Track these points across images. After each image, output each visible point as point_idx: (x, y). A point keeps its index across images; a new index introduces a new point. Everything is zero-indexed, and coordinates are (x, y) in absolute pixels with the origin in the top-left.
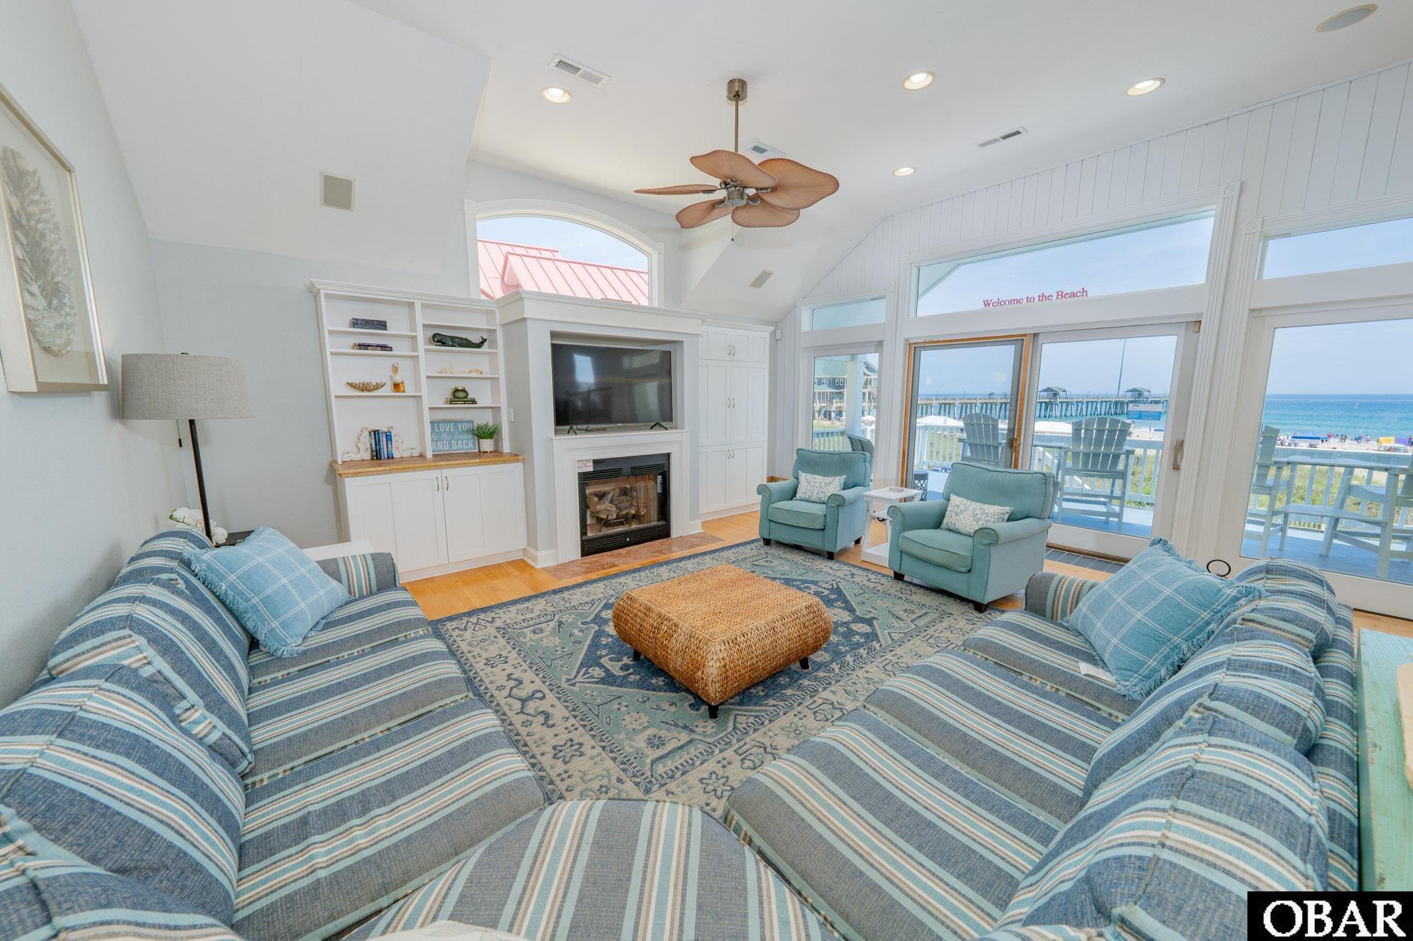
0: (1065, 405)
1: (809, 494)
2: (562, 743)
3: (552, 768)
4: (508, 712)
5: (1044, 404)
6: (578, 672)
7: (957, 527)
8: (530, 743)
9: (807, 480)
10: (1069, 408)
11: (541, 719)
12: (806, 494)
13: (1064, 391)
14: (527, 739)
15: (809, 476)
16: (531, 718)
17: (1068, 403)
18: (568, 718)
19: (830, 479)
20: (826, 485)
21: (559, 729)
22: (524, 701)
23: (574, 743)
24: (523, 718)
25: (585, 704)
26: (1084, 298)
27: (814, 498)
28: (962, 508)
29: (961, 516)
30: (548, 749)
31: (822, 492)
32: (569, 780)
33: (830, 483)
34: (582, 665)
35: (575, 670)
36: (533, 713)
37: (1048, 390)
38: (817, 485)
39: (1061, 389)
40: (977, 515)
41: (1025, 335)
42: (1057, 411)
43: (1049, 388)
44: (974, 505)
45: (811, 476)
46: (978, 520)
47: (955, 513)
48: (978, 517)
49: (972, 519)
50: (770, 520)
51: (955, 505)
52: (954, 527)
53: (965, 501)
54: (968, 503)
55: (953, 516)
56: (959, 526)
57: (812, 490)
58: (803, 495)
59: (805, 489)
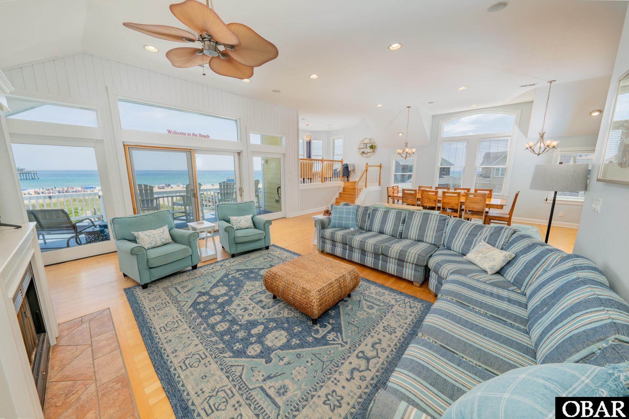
1: (154, 243)
2: (387, 333)
3: (400, 331)
4: (380, 363)
6: (333, 344)
7: (241, 227)
8: (394, 343)
9: (146, 235)
11: (377, 346)
12: (152, 244)
14: (392, 346)
15: (146, 232)
16: (379, 351)
18: (371, 336)
19: (162, 229)
21: (380, 337)
22: (368, 360)
23: (384, 329)
24: (380, 354)
25: (358, 333)
26: (208, 138)
27: (159, 243)
28: (239, 219)
29: (241, 223)
30: (393, 336)
31: (163, 238)
32: (402, 324)
33: (164, 231)
34: (329, 344)
35: (333, 346)
36: (375, 351)
40: (245, 220)
41: (191, 149)
44: (242, 217)
46: (247, 222)
47: (238, 222)
48: (247, 220)
49: (245, 222)
50: (150, 268)
51: (236, 220)
52: (239, 228)
53: (238, 217)
54: (239, 217)
55: (238, 224)
56: (242, 226)
57: (153, 240)
58: (148, 246)
59: (147, 242)
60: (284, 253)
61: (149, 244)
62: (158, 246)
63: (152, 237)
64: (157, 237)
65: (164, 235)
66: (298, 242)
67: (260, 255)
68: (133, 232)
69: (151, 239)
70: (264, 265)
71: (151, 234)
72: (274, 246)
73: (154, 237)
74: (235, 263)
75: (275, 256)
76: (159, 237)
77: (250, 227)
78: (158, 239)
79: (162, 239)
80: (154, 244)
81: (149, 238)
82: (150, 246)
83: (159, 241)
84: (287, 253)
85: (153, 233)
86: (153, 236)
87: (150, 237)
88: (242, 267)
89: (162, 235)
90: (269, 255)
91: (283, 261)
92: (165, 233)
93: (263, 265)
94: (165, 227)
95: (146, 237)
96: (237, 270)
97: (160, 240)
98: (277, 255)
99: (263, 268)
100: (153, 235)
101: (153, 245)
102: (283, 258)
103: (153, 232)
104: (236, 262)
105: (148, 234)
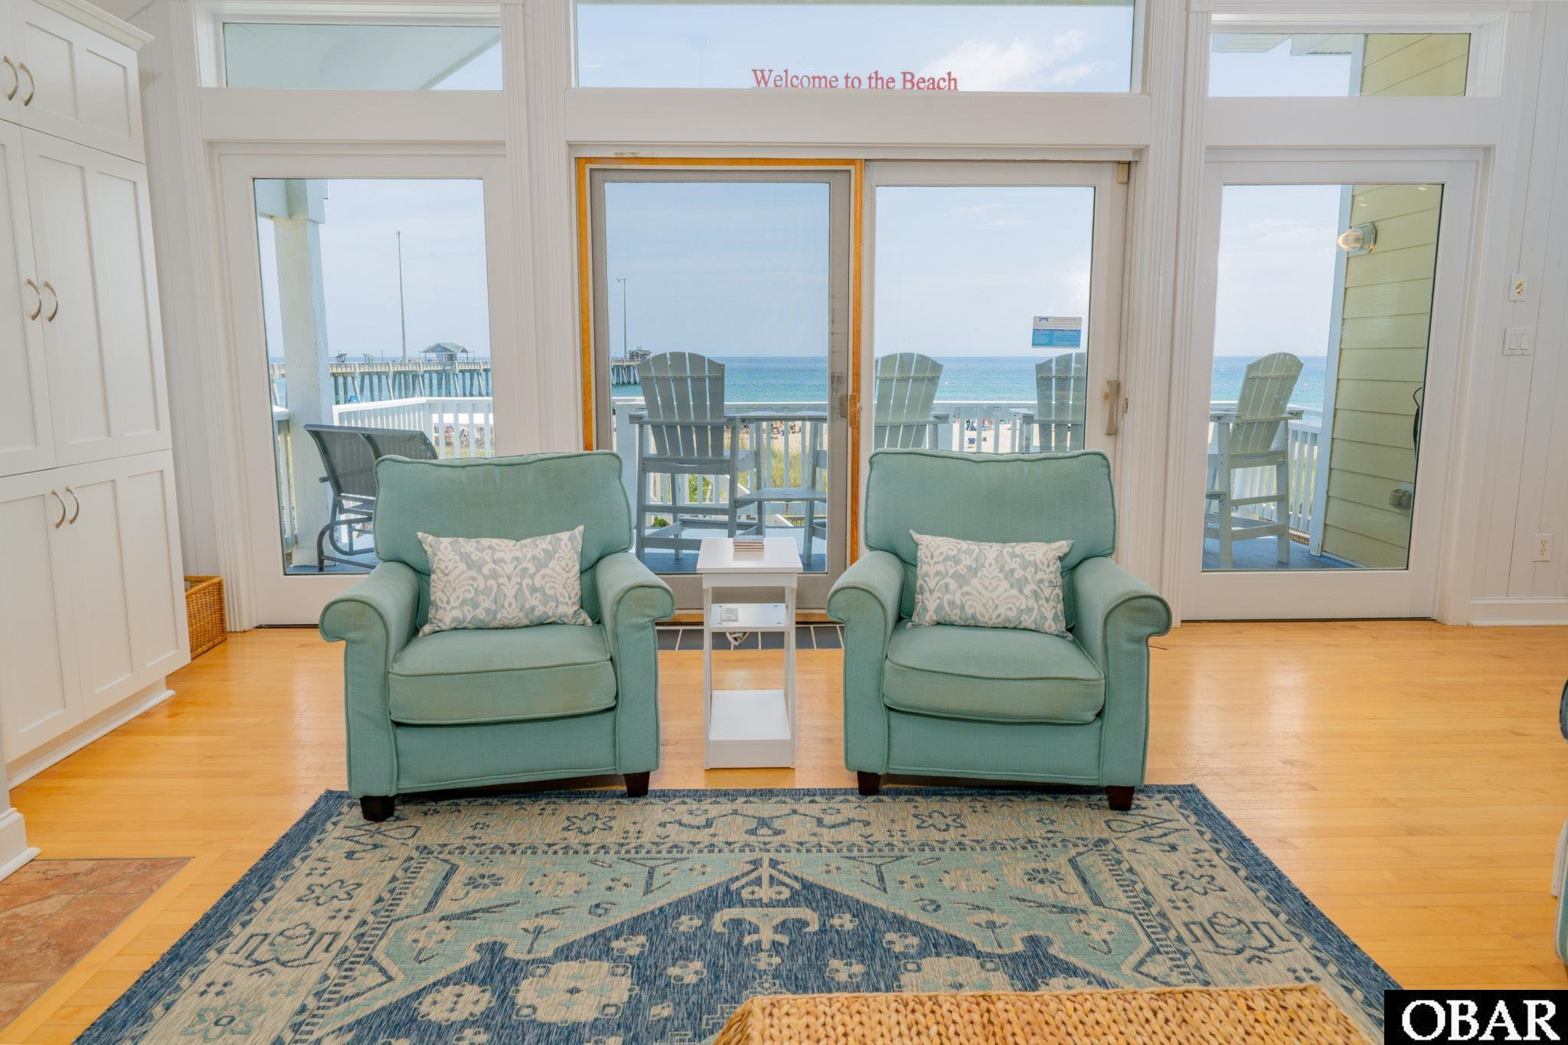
0: (468, 375)
1: (486, 603)
5: (435, 376)
7: (969, 611)
9: (465, 558)
10: (475, 382)
12: (475, 605)
13: (464, 351)
15: (469, 546)
17: (472, 371)
19: (544, 543)
20: (540, 563)
27: (510, 612)
28: (967, 561)
29: (974, 581)
31: (534, 590)
33: (549, 555)
37: (438, 348)
38: (509, 568)
39: (458, 347)
40: (1012, 571)
42: (457, 383)
43: (438, 346)
44: (991, 551)
45: (473, 542)
46: (1020, 585)
47: (957, 576)
48: (1017, 576)
49: (1006, 584)
50: (398, 724)
51: (947, 558)
52: (955, 616)
53: (964, 545)
54: (974, 546)
55: (953, 585)
56: (977, 608)
57: (487, 591)
58: (457, 613)
59: (459, 592)
60: (1223, 875)
61: (464, 602)
62: (506, 622)
63: (486, 570)
64: (509, 578)
65: (544, 577)
66: (1411, 831)
67: (1038, 833)
68: (420, 535)
69: (481, 580)
70: (992, 925)
71: (488, 558)
72: (1186, 803)
73: (495, 575)
74: (846, 835)
75: (1127, 886)
76: (516, 580)
77: (1028, 621)
78: (510, 591)
79: (527, 593)
80: (488, 611)
81: (473, 573)
82: (468, 614)
83: (510, 598)
84: (1238, 888)
85: (498, 555)
86: (492, 566)
87: (479, 570)
88: (850, 883)
89: (532, 570)
90: (1092, 862)
91: (1155, 951)
92: (553, 564)
93: (982, 917)
94: (564, 536)
95: (463, 566)
96: (807, 886)
97: (516, 597)
98: (1149, 876)
99: (961, 948)
100: (494, 562)
101: (480, 613)
102: (1178, 918)
103: (505, 549)
104: (851, 835)
105: (475, 556)
